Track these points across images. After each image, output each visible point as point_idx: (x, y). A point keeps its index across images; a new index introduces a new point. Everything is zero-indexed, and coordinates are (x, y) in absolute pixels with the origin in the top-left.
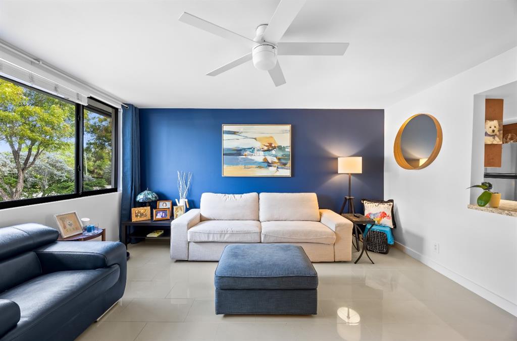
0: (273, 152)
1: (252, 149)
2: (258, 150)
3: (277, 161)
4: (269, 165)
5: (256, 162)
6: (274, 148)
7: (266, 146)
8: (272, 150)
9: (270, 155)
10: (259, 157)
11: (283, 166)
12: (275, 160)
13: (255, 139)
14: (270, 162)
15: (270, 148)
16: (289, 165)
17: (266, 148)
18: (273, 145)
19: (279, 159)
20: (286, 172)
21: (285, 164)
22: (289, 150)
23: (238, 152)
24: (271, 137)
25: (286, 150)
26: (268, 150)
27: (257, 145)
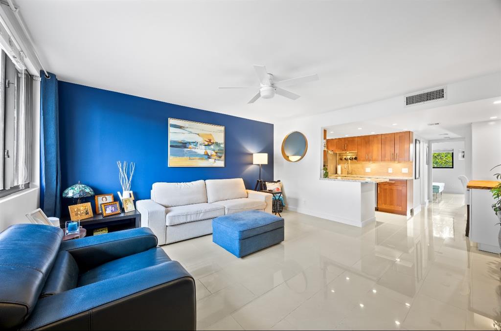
0: (212, 147)
1: (196, 143)
2: (201, 145)
3: (215, 154)
4: (209, 157)
5: (199, 154)
6: (213, 143)
7: (207, 141)
8: (211, 145)
9: (210, 149)
10: (201, 150)
11: (219, 158)
12: (214, 153)
13: (198, 134)
14: (210, 154)
15: (210, 143)
16: (223, 158)
17: (206, 143)
18: (212, 141)
19: (216, 153)
20: (221, 164)
21: (220, 157)
22: (223, 146)
23: (184, 145)
24: (211, 135)
25: (221, 146)
26: (208, 145)
27: (200, 140)
